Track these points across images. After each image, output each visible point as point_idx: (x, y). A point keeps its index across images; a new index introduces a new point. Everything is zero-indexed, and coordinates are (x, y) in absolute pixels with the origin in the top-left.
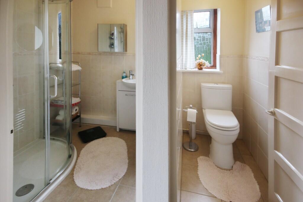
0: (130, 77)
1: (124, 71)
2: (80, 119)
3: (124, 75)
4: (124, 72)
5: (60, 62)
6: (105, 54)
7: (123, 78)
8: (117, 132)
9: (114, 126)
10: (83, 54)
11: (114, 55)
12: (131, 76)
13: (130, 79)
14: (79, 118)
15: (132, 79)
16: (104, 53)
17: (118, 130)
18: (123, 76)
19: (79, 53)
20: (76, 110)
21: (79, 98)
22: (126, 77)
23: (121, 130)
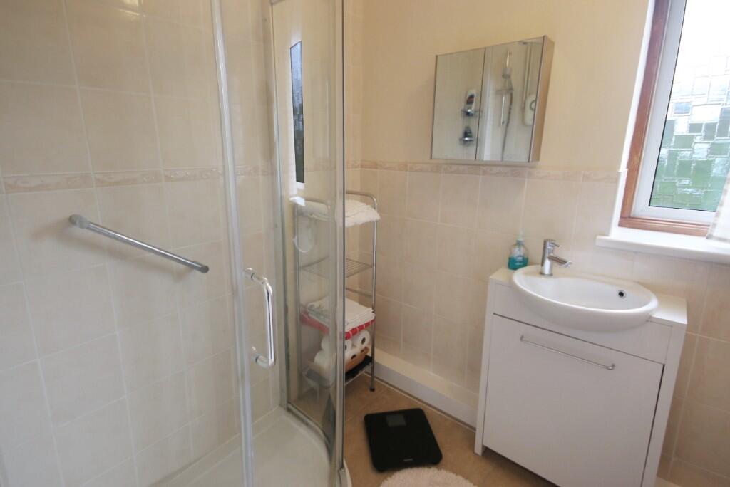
0: (542, 264)
1: (521, 239)
2: (373, 369)
3: (518, 253)
4: (519, 244)
5: (298, 190)
6: (454, 168)
7: (514, 265)
8: (476, 454)
9: (468, 425)
10: (386, 169)
11: (485, 173)
12: (547, 263)
13: (542, 273)
14: (371, 365)
15: (551, 275)
16: (451, 163)
17: (478, 450)
18: (516, 256)
19: (375, 165)
20: (363, 340)
21: (370, 309)
22: (525, 262)
23: (488, 453)
